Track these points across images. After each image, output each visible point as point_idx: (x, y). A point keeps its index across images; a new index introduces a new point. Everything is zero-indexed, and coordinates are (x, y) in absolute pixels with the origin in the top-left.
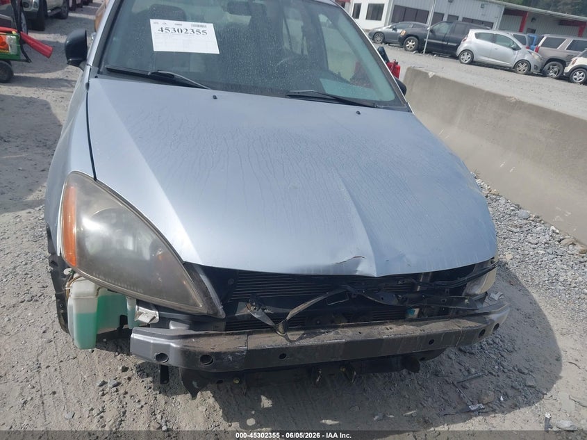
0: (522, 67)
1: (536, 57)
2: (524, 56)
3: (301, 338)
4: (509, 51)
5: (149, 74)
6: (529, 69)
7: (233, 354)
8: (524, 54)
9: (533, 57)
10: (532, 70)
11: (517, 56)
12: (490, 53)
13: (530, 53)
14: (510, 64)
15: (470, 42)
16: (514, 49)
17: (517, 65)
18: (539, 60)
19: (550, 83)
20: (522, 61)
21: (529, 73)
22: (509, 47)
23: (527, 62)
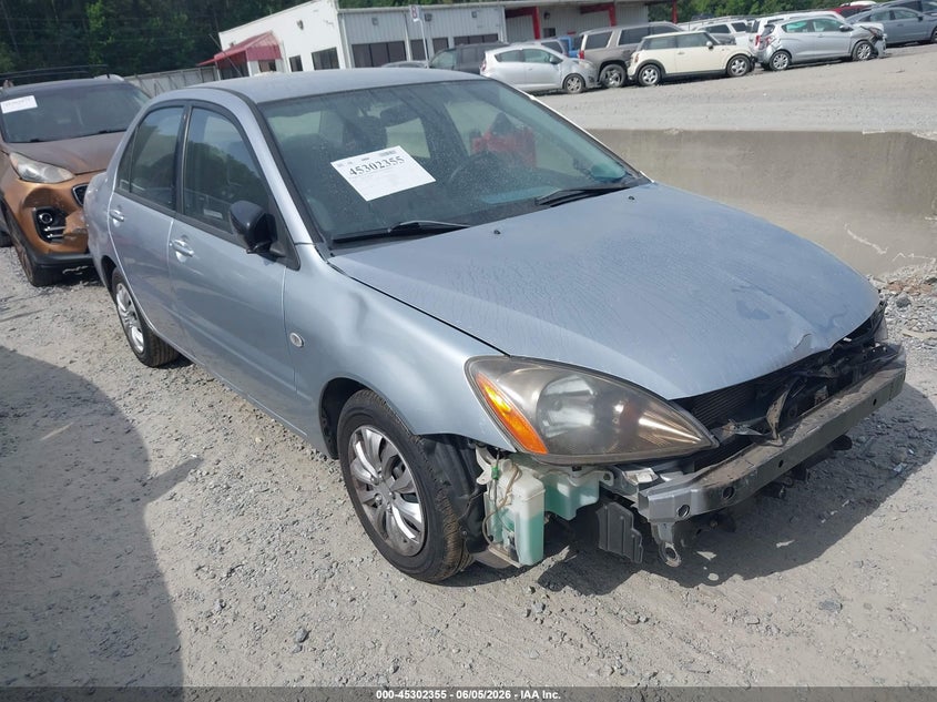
0: (574, 84)
1: (587, 65)
2: (570, 67)
3: (785, 441)
4: (548, 67)
5: (389, 231)
6: (584, 84)
7: (748, 476)
8: (570, 66)
9: (583, 67)
10: (589, 85)
11: (562, 71)
12: (525, 78)
13: (577, 62)
14: (558, 84)
15: (492, 70)
16: (554, 63)
17: (565, 84)
18: (592, 69)
19: (616, 96)
20: (570, 77)
21: (585, 90)
22: (546, 61)
23: (577, 75)
